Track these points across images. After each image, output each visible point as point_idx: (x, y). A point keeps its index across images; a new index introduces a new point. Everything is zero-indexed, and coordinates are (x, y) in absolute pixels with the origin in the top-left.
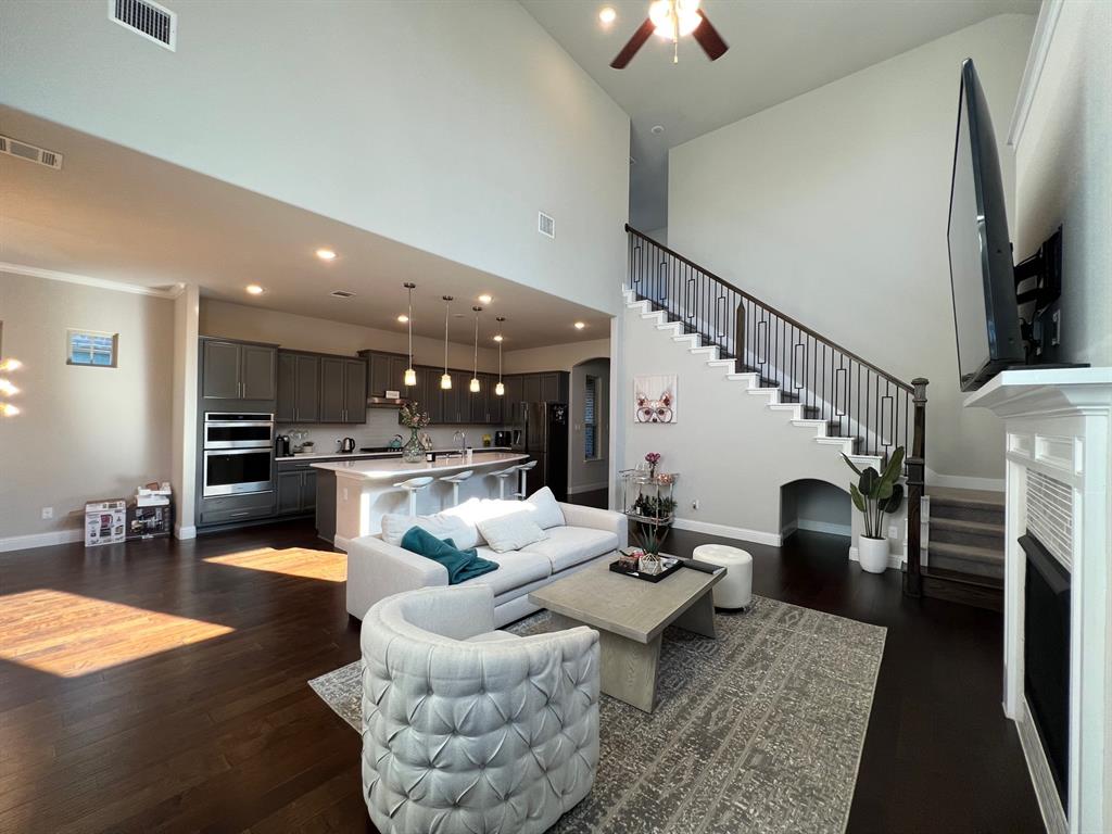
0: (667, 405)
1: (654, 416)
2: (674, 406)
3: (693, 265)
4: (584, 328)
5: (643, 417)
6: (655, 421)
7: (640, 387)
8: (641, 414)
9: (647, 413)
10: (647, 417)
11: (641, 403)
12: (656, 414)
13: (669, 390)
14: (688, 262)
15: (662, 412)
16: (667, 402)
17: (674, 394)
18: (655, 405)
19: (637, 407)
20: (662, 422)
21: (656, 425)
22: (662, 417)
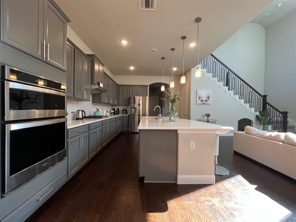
0: (208, 99)
1: (204, 102)
2: (210, 99)
5: (200, 102)
6: (204, 104)
7: (199, 93)
8: (199, 101)
9: (202, 101)
10: (201, 102)
11: (200, 98)
12: (205, 102)
13: (209, 94)
15: (206, 101)
16: (208, 98)
17: (211, 95)
18: (204, 99)
19: (198, 99)
20: (207, 104)
21: (204, 105)
22: (206, 102)
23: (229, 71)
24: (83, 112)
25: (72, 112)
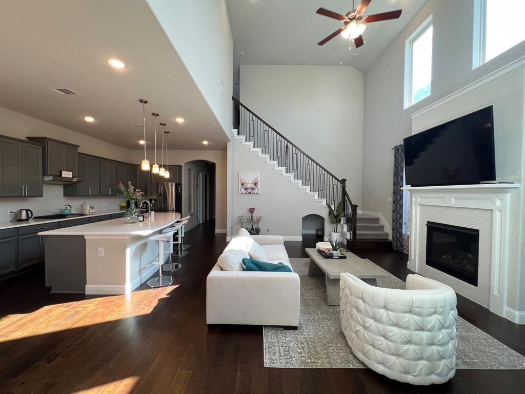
0: (256, 185)
1: (249, 190)
2: (259, 186)
3: (267, 124)
4: (208, 144)
5: (243, 191)
6: (250, 193)
7: (242, 177)
8: (242, 189)
9: (246, 189)
10: (246, 191)
11: (243, 184)
12: (250, 190)
13: (257, 179)
14: (264, 122)
15: (253, 189)
16: (256, 184)
17: (259, 181)
18: (250, 186)
19: (240, 186)
20: (253, 193)
21: (250, 195)
22: (253, 191)
23: (289, 144)
24: (29, 212)
25: (11, 212)
